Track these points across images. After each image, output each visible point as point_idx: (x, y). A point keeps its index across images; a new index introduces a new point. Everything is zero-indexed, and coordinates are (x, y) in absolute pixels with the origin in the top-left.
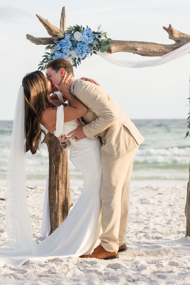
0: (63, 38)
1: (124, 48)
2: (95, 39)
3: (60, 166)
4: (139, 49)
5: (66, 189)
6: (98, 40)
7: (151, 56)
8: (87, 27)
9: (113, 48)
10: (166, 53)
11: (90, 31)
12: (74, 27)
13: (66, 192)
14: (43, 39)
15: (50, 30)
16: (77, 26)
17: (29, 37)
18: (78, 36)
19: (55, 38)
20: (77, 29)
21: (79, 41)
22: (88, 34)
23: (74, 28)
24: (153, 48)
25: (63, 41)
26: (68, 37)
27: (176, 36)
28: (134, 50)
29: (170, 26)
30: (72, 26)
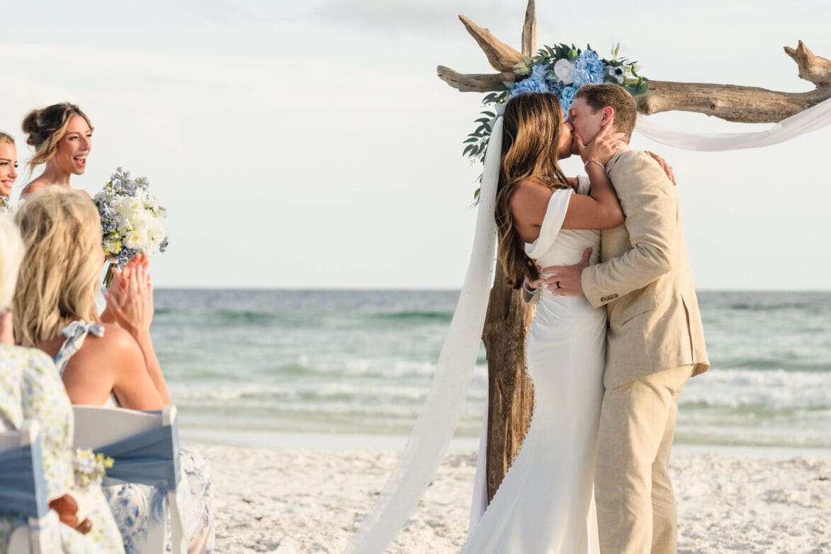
0: (527, 76)
1: (682, 102)
2: (607, 78)
3: (516, 396)
4: (720, 104)
7: (751, 121)
8: (589, 48)
9: (654, 101)
10: (789, 114)
11: (595, 58)
12: (556, 48)
14: (478, 77)
15: (493, 55)
16: (561, 47)
17: (444, 72)
18: (565, 71)
19: (508, 76)
20: (563, 53)
21: (566, 81)
22: (589, 66)
23: (554, 51)
24: (756, 102)
25: (526, 82)
26: (539, 72)
27: (817, 70)
28: (708, 107)
29: (801, 45)
30: (552, 47)
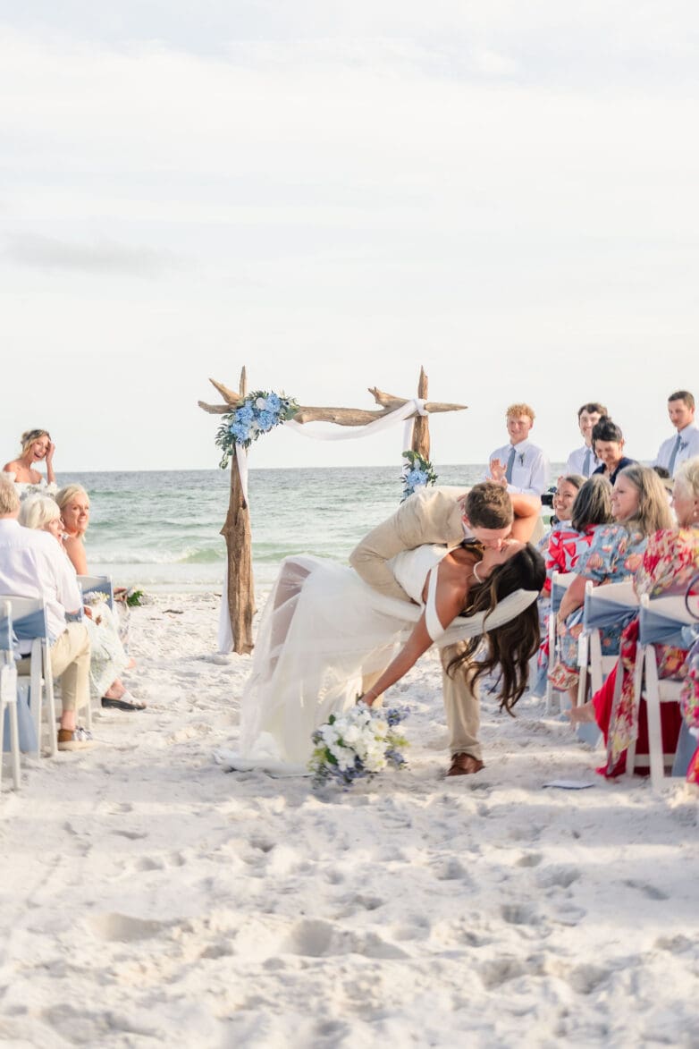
0: (243, 407)
1: (319, 417)
2: (282, 406)
3: (241, 563)
4: (337, 418)
5: (249, 591)
6: (286, 408)
7: (353, 425)
8: (272, 392)
9: (305, 417)
10: (371, 421)
11: (276, 397)
12: (256, 392)
13: (249, 596)
14: (219, 407)
15: (226, 397)
16: (259, 391)
17: (201, 404)
18: (261, 404)
19: (233, 406)
20: (260, 395)
21: (262, 409)
22: (273, 401)
23: (256, 394)
24: (354, 416)
25: (242, 409)
26: (248, 404)
27: (384, 400)
28: (332, 419)
29: (376, 387)
30: (254, 391)
